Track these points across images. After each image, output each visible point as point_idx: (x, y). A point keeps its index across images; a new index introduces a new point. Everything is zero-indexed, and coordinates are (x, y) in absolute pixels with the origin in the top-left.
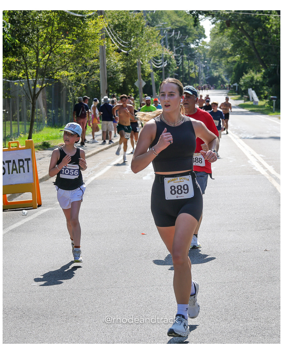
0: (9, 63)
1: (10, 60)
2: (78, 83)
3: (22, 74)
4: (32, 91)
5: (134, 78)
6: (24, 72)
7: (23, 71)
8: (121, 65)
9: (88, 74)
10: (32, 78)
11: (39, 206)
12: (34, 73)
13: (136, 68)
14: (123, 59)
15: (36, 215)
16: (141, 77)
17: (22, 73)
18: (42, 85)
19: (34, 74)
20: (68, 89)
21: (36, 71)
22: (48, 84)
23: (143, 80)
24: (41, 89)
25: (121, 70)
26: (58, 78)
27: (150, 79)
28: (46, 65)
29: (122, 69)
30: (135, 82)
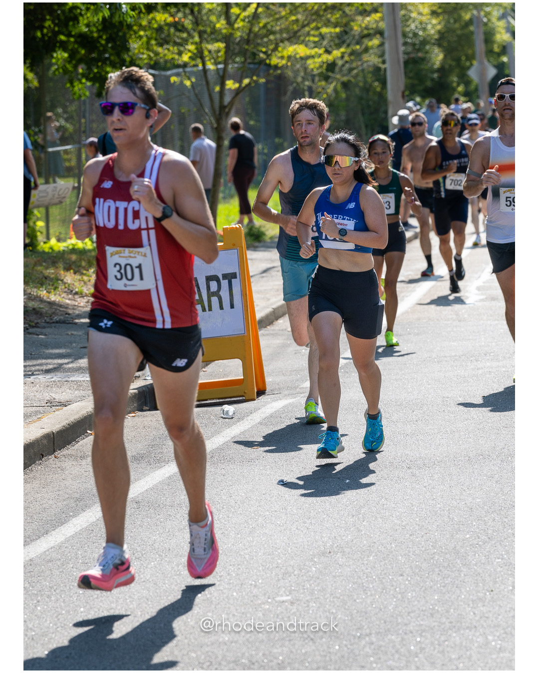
0: (155, 26)
1: (158, 18)
2: (330, 74)
3: (189, 54)
4: (216, 98)
5: (463, 58)
6: (197, 49)
7: (192, 47)
8: (434, 26)
9: (352, 53)
10: (216, 63)
11: (261, 392)
12: (218, 51)
13: (472, 33)
14: (440, 11)
15: (257, 417)
16: (484, 55)
17: (189, 51)
18: (240, 82)
19: (220, 54)
20: (304, 91)
21: (226, 47)
22: (255, 78)
23: (489, 61)
24: (238, 92)
25: (436, 40)
26: (280, 65)
27: (505, 59)
28: (250, 30)
29: (436, 37)
30: (469, 68)
